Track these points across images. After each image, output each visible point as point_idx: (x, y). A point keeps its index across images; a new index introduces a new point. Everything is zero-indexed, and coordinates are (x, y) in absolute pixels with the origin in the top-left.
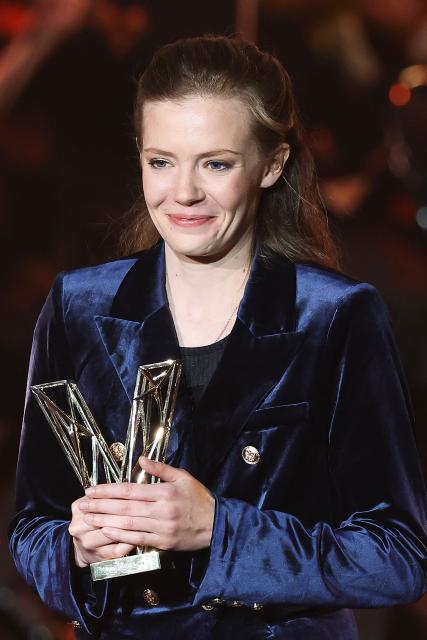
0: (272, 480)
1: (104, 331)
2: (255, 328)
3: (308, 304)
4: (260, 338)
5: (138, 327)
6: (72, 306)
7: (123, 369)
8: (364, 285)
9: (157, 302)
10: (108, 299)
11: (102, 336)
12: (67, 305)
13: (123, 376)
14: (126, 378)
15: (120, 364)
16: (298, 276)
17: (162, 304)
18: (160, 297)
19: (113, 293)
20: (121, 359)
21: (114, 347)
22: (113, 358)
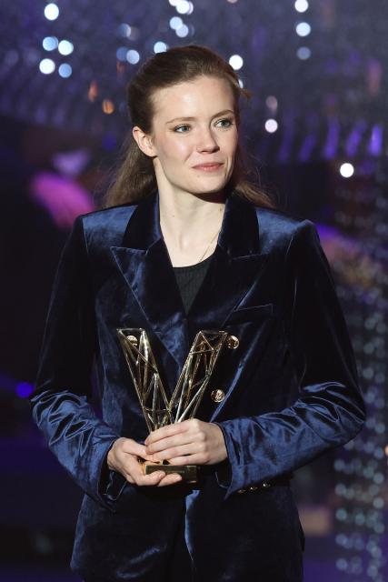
0: (245, 360)
1: (118, 257)
2: (231, 252)
3: (269, 235)
4: (235, 259)
5: (143, 254)
6: (93, 240)
7: (133, 284)
8: (307, 221)
9: (156, 236)
10: (118, 235)
11: (117, 261)
12: (88, 239)
13: (134, 288)
14: (137, 290)
15: (131, 281)
16: (258, 216)
17: (159, 237)
18: (157, 232)
19: (124, 230)
20: (132, 277)
21: (127, 268)
22: (126, 276)
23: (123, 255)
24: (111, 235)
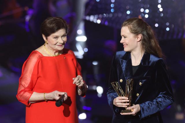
2: (143, 64)
16: (150, 56)
17: (130, 58)
21: (122, 64)
22: (122, 66)
23: (122, 61)
24: (121, 57)
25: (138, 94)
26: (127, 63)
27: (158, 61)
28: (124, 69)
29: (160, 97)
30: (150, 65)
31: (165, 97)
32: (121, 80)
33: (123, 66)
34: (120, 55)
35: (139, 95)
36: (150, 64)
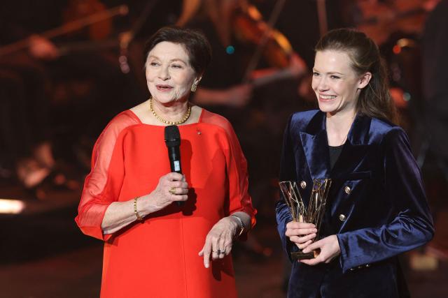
1: (302, 137)
5: (313, 138)
10: (306, 126)
11: (302, 140)
15: (306, 151)
16: (372, 123)
17: (324, 129)
18: (323, 126)
19: (308, 123)
21: (305, 144)
22: (304, 148)
23: (304, 137)
24: (303, 126)
25: (343, 216)
26: (315, 142)
27: (390, 133)
28: (309, 157)
29: (397, 222)
30: (369, 144)
31: (408, 223)
32: (304, 184)
33: (307, 149)
34: (300, 122)
35: (345, 219)
36: (371, 141)
